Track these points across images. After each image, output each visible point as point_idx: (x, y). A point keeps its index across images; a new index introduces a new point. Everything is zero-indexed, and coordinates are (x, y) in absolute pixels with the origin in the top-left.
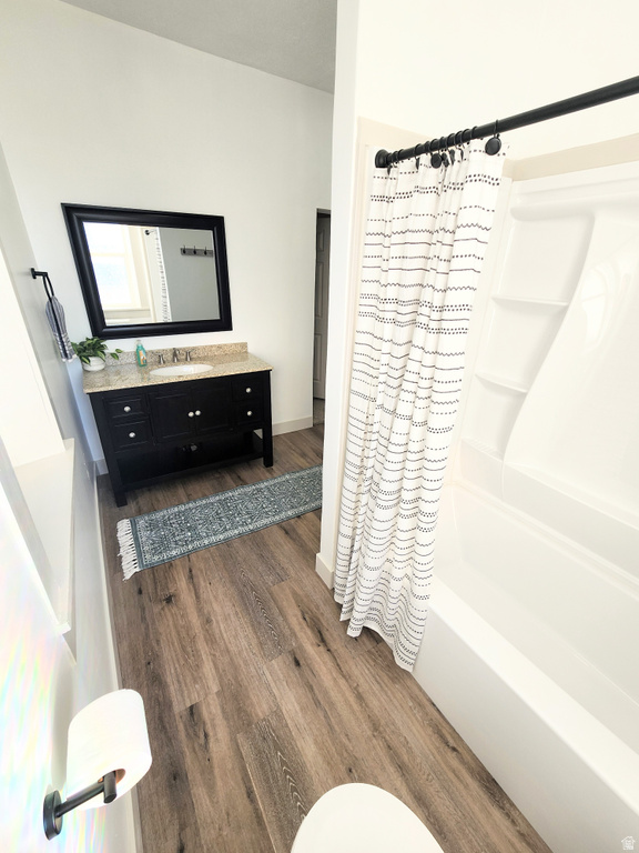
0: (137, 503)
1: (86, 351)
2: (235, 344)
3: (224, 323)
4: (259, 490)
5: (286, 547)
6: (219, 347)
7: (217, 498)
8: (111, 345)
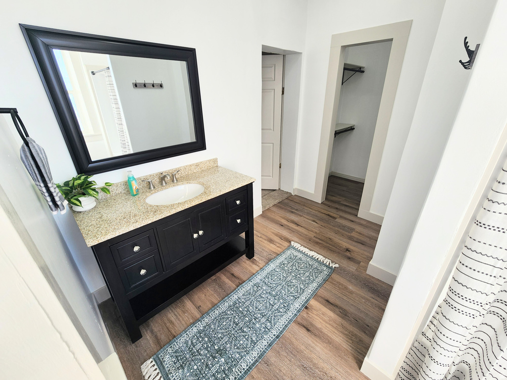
0: (152, 332)
1: (73, 191)
2: (209, 161)
3: (199, 144)
4: (257, 285)
5: (318, 349)
6: (197, 165)
7: (226, 304)
8: (99, 180)
